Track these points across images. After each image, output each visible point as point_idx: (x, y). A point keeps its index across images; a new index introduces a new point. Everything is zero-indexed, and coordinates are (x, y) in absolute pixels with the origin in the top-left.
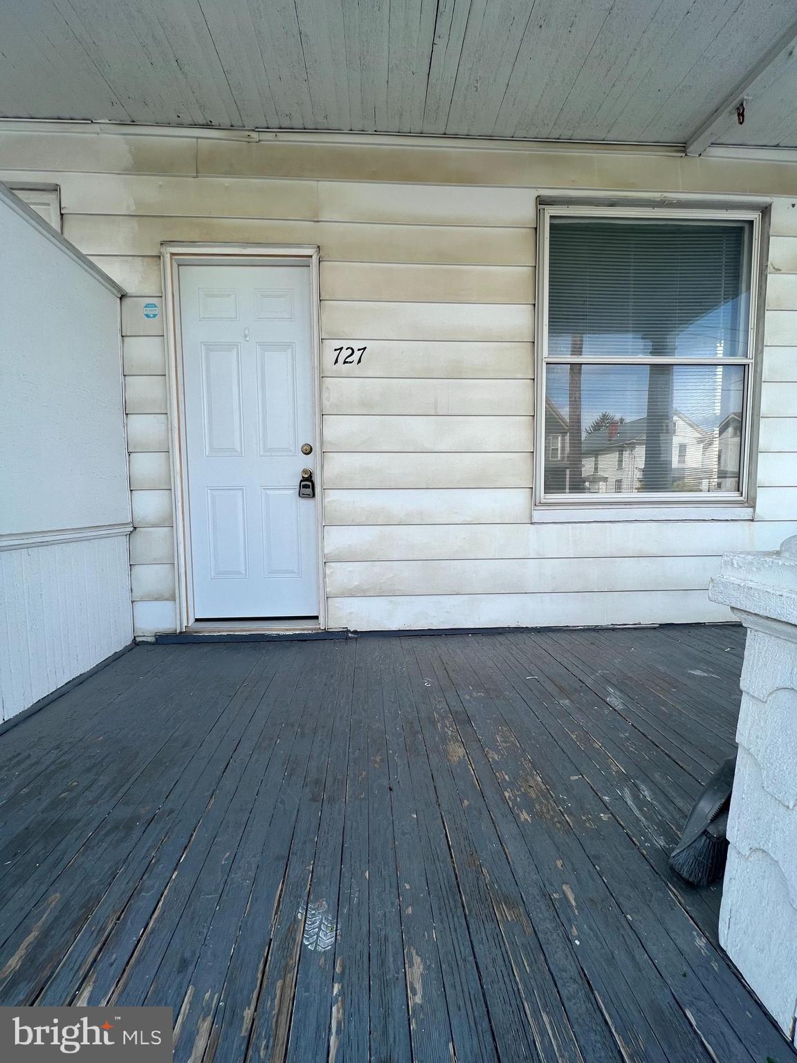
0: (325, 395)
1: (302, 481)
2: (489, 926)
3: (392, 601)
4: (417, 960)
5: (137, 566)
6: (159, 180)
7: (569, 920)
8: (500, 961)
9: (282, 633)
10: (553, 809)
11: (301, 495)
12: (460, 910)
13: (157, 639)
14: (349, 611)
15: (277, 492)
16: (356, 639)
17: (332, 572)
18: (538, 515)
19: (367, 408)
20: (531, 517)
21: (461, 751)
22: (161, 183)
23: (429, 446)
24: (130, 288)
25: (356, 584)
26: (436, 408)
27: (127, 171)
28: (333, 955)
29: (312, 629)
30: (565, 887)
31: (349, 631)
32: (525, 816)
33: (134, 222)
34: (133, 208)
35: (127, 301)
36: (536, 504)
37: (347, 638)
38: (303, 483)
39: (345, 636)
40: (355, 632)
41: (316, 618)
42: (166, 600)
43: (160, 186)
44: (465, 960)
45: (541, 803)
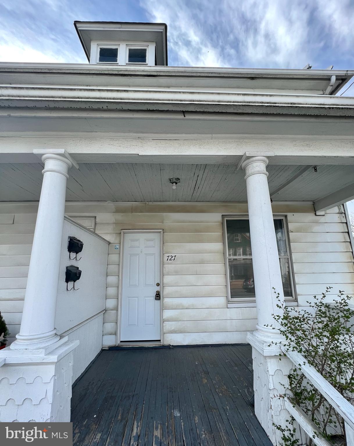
0: (164, 269)
1: (156, 295)
2: (211, 413)
3: (184, 335)
4: (196, 417)
5: (105, 323)
6: (122, 214)
7: (227, 411)
8: (213, 417)
9: (149, 346)
10: (227, 393)
11: (156, 299)
12: (205, 410)
13: (109, 348)
14: (171, 338)
15: (148, 298)
16: (173, 348)
17: (165, 325)
18: (229, 305)
19: (176, 273)
20: (227, 306)
21: (206, 381)
22: (122, 215)
23: (195, 284)
24: (111, 242)
25: (173, 329)
26: (196, 273)
27: (114, 212)
28: (180, 416)
29: (159, 345)
30: (227, 407)
31: (170, 345)
32: (221, 394)
33: (115, 224)
34: (115, 221)
35: (111, 245)
36: (228, 302)
37: (170, 348)
38: (157, 295)
39: (169, 347)
40: (173, 346)
41: (160, 341)
42: (113, 335)
43: (122, 216)
44: (206, 417)
45: (225, 392)
